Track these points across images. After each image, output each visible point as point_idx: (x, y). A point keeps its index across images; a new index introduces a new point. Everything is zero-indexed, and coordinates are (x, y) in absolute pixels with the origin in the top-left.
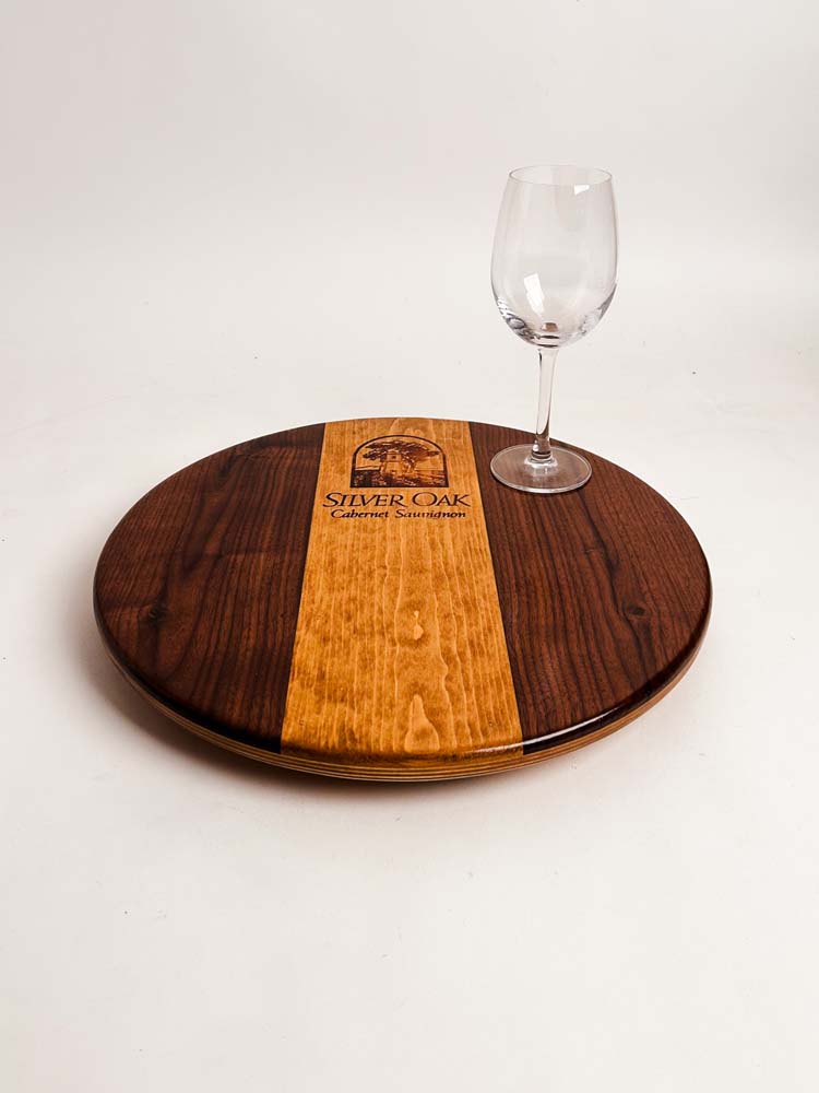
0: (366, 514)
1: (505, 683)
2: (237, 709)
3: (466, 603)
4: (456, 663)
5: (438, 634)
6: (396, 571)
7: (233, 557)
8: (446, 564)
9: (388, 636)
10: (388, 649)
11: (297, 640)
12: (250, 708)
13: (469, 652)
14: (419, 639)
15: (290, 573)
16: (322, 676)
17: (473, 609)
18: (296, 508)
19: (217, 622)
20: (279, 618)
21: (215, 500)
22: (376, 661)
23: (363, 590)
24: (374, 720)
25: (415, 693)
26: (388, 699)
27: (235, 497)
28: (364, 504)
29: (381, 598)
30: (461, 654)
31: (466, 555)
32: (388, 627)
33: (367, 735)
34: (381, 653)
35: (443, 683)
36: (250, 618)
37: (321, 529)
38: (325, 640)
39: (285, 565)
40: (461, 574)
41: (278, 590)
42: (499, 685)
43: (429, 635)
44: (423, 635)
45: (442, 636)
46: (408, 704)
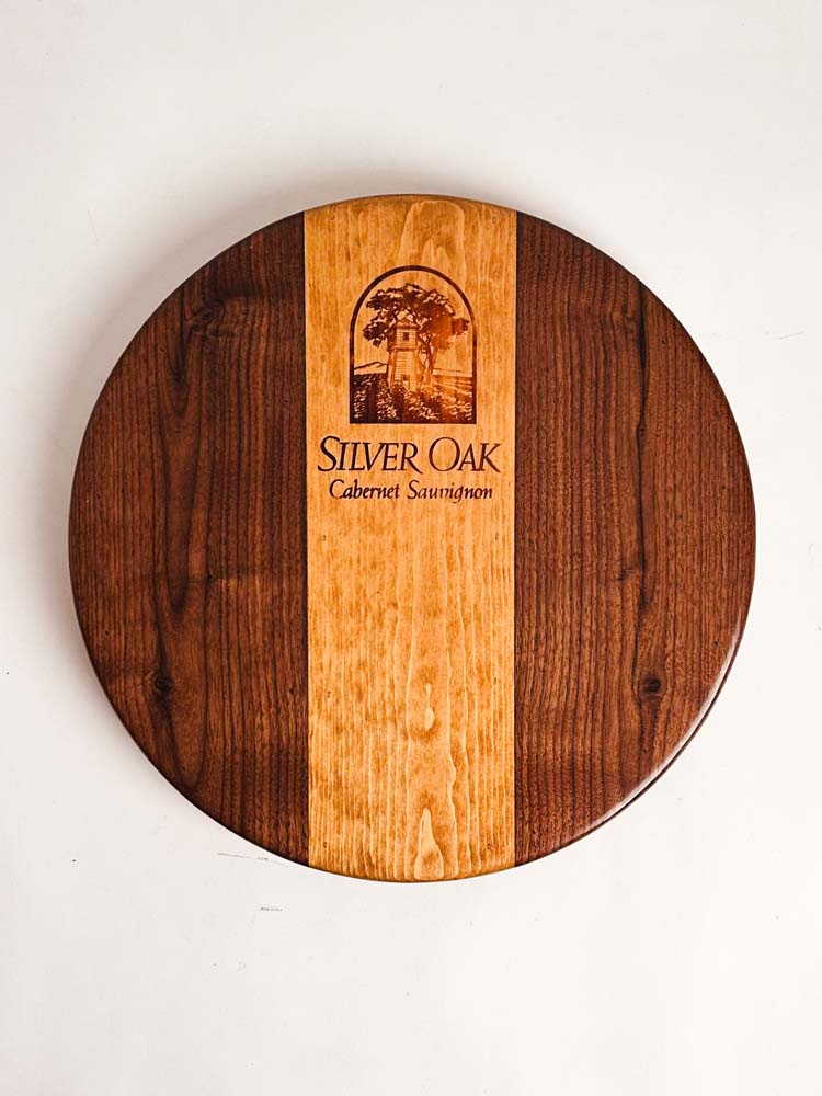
0: (373, 490)
1: (507, 793)
2: (265, 827)
3: (480, 669)
4: (464, 765)
5: (449, 722)
6: (408, 611)
7: (224, 582)
8: (463, 599)
9: (400, 726)
10: (400, 744)
11: (310, 729)
12: (277, 825)
13: (477, 748)
14: (431, 729)
15: (292, 616)
16: (338, 785)
17: (486, 682)
18: (285, 474)
19: (227, 702)
20: (289, 694)
21: (180, 452)
22: (389, 762)
23: (373, 649)
24: (388, 839)
25: (425, 806)
26: (400, 815)
27: (204, 446)
28: (369, 467)
29: (391, 663)
30: (470, 751)
31: (486, 583)
32: (399, 712)
33: (382, 859)
34: (393, 750)
35: (450, 792)
36: (259, 696)
37: (320, 523)
38: (338, 730)
39: (285, 598)
40: (478, 619)
41: (283, 648)
42: (501, 795)
43: (440, 724)
44: (435, 724)
45: (452, 725)
46: (418, 820)
